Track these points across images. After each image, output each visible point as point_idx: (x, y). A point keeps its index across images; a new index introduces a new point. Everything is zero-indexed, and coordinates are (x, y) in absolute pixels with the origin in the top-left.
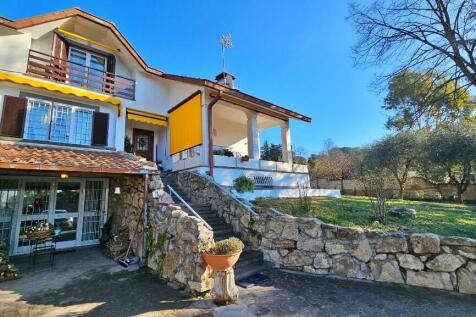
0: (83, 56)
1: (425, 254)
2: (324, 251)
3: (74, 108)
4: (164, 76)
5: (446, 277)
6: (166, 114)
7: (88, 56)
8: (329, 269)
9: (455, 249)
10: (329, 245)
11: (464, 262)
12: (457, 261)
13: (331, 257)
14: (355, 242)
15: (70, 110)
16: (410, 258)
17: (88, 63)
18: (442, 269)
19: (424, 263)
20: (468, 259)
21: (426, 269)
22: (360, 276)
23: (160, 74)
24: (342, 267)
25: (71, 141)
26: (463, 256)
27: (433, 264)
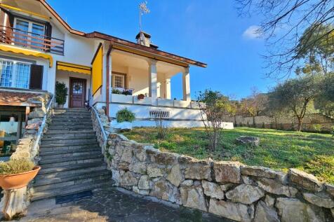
0: (26, 24)
1: (225, 183)
2: (146, 173)
3: (15, 62)
4: (85, 35)
5: (244, 209)
6: (90, 66)
7: (31, 24)
8: (150, 190)
9: (254, 180)
10: (149, 169)
11: (262, 194)
12: (255, 193)
13: (151, 179)
14: (169, 167)
15: (12, 63)
16: (211, 186)
17: (30, 29)
18: (240, 200)
19: (224, 192)
20: (266, 193)
21: (225, 199)
22: (173, 200)
23: (82, 34)
24: (159, 189)
25: (13, 86)
26: (261, 189)
27: (231, 195)
